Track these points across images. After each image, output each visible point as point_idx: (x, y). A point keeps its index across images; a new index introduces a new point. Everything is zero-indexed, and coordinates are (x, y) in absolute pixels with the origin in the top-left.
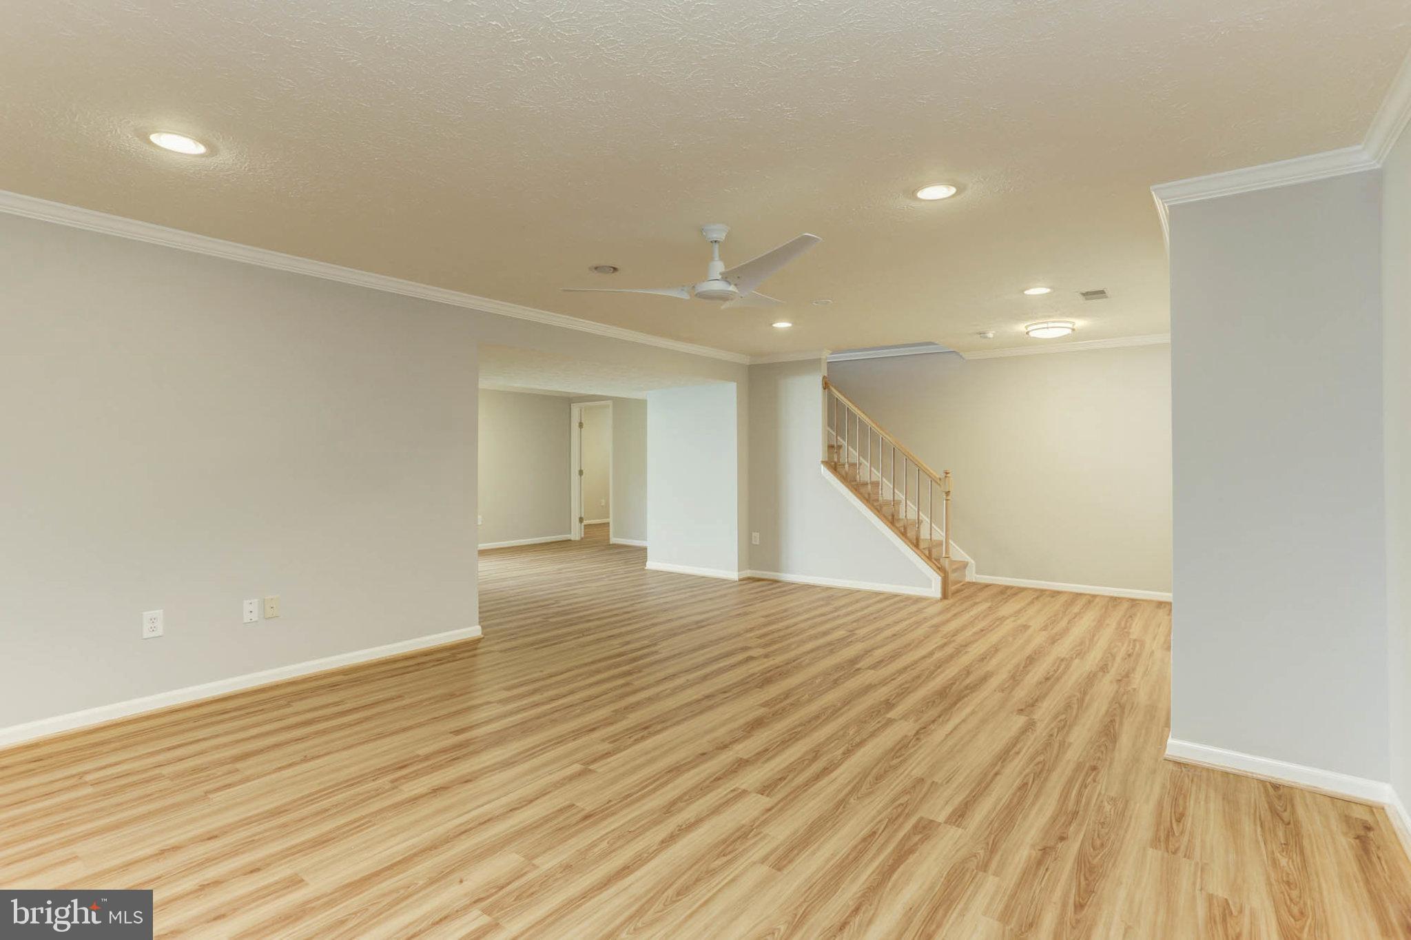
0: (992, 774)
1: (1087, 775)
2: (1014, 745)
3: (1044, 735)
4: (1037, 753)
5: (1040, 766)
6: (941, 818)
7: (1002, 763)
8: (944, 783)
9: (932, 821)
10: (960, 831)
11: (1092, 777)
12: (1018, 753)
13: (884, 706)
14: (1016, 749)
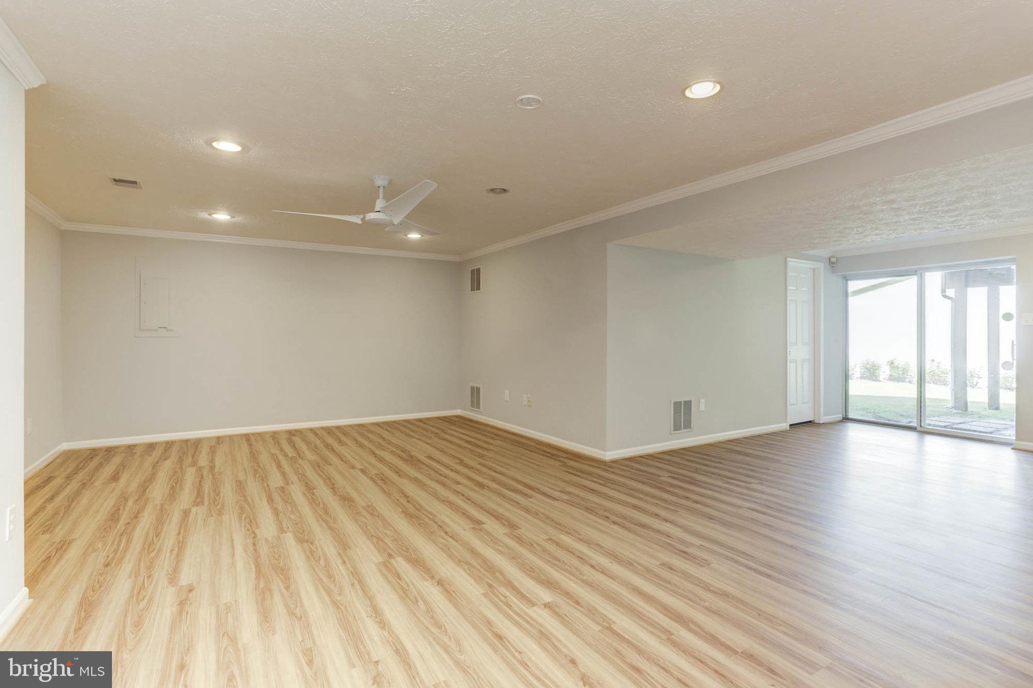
0: (182, 533)
1: (113, 558)
2: (177, 555)
3: (157, 574)
4: (157, 557)
5: (151, 549)
6: (194, 510)
7: (180, 541)
8: (206, 519)
9: (198, 506)
10: (181, 508)
11: (109, 559)
12: (172, 551)
13: (306, 539)
14: (175, 552)
